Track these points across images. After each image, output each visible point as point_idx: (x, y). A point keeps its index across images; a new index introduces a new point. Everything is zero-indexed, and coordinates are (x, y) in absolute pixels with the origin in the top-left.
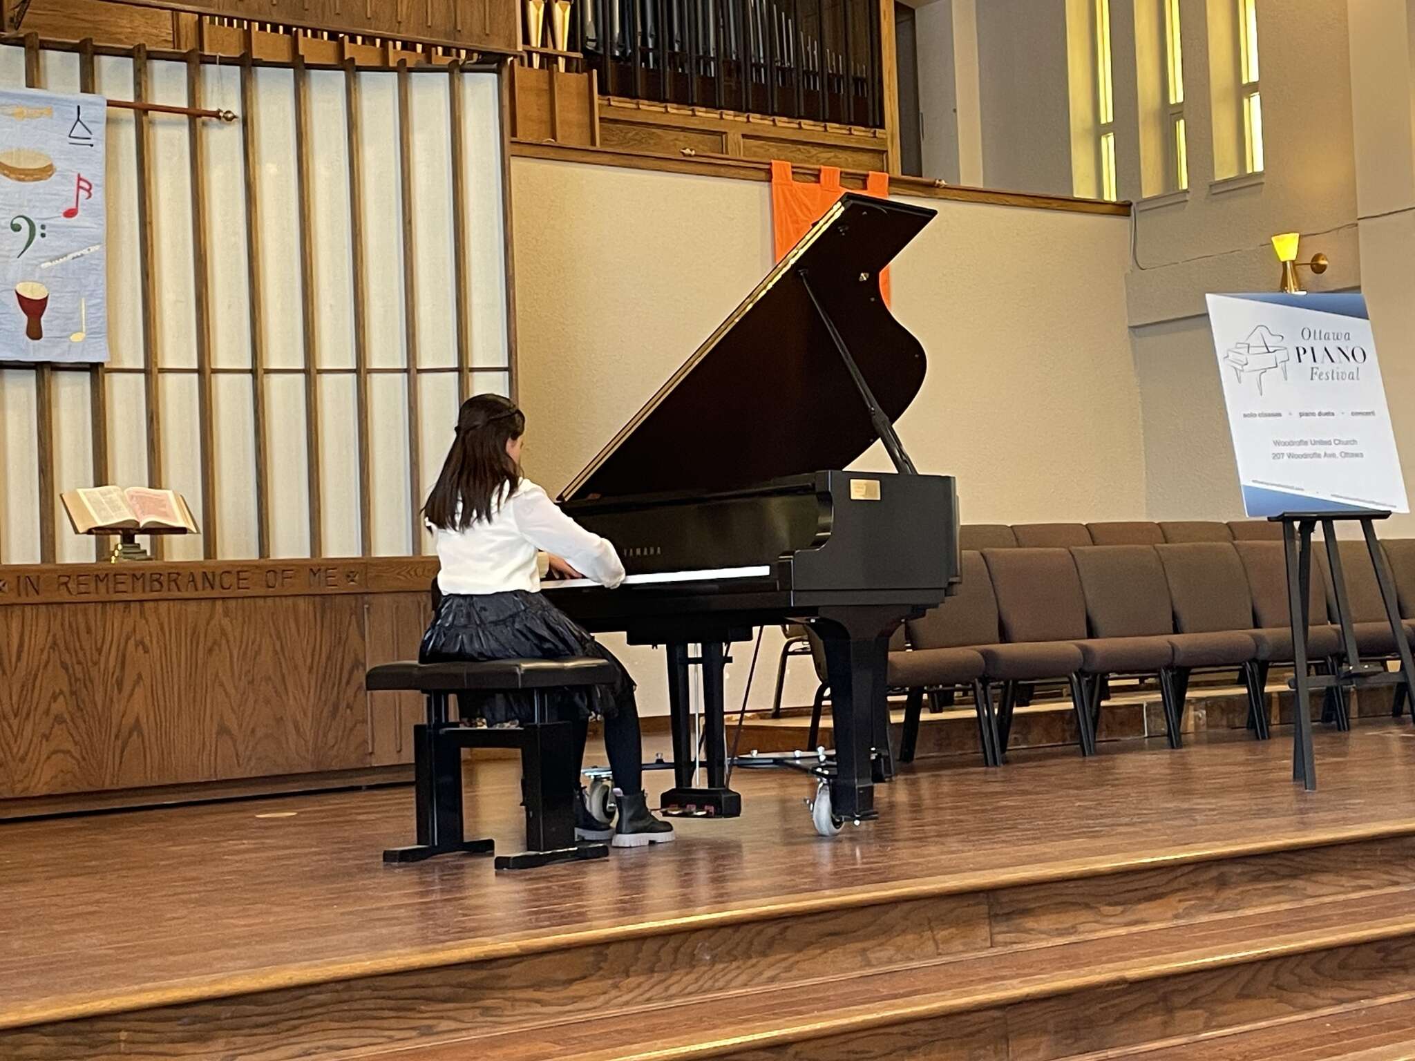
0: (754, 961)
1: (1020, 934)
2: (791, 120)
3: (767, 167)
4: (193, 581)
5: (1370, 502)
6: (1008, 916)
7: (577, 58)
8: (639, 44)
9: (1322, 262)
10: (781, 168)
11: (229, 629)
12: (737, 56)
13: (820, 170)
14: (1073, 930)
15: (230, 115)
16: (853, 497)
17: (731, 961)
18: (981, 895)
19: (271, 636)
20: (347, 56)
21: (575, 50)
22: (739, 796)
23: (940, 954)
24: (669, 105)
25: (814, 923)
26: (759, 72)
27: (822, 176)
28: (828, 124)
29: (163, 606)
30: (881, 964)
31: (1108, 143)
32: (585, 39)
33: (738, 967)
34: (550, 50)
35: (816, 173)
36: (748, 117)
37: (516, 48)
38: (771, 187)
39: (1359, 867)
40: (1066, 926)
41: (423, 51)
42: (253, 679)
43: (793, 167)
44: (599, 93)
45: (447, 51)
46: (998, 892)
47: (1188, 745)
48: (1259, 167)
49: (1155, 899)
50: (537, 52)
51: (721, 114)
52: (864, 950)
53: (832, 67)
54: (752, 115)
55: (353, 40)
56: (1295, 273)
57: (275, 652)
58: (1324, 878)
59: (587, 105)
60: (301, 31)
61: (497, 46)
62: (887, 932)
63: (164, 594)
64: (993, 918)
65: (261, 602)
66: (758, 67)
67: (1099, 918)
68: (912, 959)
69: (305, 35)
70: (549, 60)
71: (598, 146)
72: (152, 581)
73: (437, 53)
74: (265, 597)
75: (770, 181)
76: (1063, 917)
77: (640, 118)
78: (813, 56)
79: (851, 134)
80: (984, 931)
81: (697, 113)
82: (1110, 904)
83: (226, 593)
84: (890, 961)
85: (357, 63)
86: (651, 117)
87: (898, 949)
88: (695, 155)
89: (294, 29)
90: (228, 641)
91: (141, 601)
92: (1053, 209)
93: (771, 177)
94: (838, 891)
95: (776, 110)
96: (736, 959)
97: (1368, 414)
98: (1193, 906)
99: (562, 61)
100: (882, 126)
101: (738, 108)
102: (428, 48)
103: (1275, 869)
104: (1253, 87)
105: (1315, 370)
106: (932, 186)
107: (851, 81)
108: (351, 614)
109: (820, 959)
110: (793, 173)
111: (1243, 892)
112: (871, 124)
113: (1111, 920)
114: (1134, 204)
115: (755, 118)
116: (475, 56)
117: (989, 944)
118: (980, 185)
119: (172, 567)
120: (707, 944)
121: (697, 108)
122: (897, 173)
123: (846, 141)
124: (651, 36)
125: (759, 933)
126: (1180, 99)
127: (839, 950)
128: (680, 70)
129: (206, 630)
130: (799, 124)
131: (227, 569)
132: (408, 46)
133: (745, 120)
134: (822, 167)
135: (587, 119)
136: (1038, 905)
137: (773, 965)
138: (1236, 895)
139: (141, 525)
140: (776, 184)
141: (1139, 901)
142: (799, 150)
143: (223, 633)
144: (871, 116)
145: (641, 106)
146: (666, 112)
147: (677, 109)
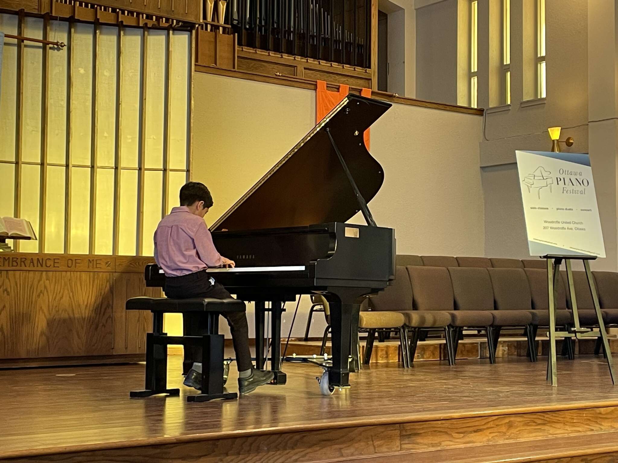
0: (288, 451)
1: (414, 445)
2: (327, 62)
3: (315, 83)
4: (33, 262)
5: (587, 252)
6: (409, 436)
7: (228, 28)
8: (258, 23)
9: (571, 141)
10: (322, 84)
11: (48, 286)
12: (303, 31)
13: (339, 86)
14: (440, 444)
15: (63, 44)
16: (346, 236)
17: (277, 451)
18: (398, 425)
19: (68, 290)
20: (120, 20)
21: (228, 24)
22: (286, 375)
23: (376, 452)
24: (270, 52)
25: (317, 434)
26: (313, 39)
27: (340, 89)
28: (345, 65)
29: (18, 273)
30: (348, 456)
31: (474, 81)
32: (233, 19)
33: (280, 454)
34: (215, 23)
35: (337, 87)
36: (307, 60)
37: (199, 20)
38: (316, 92)
39: (575, 421)
40: (436, 442)
41: (156, 20)
42: (58, 310)
43: (327, 84)
44: (238, 44)
45: (167, 20)
46: (405, 424)
47: (498, 363)
48: (544, 95)
49: (479, 432)
50: (209, 24)
51: (295, 58)
52: (341, 449)
53: (348, 39)
55: (123, 13)
56: (558, 145)
57: (70, 297)
58: (558, 425)
59: (232, 50)
60: (99, 8)
61: (191, 19)
62: (352, 440)
63: (18, 268)
64: (402, 437)
65: (64, 273)
66: (313, 37)
67: (451, 439)
68: (362, 454)
69: (101, 9)
70: (215, 28)
71: (236, 69)
72: (13, 261)
73: (162, 22)
74: (66, 271)
75: (316, 90)
76: (436, 438)
77: (257, 57)
78: (339, 33)
79: (355, 70)
80: (398, 443)
81: (284, 57)
82: (457, 433)
83: (48, 269)
84: (352, 455)
85: (124, 24)
86: (262, 57)
87: (356, 449)
88: (282, 76)
89: (96, 6)
90: (47, 292)
91: (7, 270)
92: (447, 110)
93: (317, 88)
94: (330, 420)
95: (320, 57)
96: (279, 450)
97: (588, 210)
98: (496, 436)
99: (221, 28)
100: (370, 67)
101: (303, 54)
102: (158, 18)
103: (536, 420)
104: (542, 59)
105: (565, 189)
106: (391, 96)
107: (356, 46)
108: (107, 282)
109: (319, 452)
110: (327, 87)
111: (520, 430)
112: (365, 66)
113: (458, 440)
114: (485, 110)
115: (310, 60)
116: (180, 24)
117: (399, 449)
118: (414, 98)
119: (22, 256)
120: (266, 442)
121: (283, 54)
122: (375, 89)
123: (353, 74)
124: (264, 20)
125: (291, 438)
126: (508, 62)
127: (329, 448)
128: (276, 36)
129: (38, 285)
130: (331, 64)
131: (49, 257)
132: (149, 17)
133: (306, 61)
134: (341, 85)
135: (231, 57)
136: (424, 431)
137: (297, 453)
138: (517, 431)
139: (9, 234)
140: (319, 91)
141: (471, 432)
142: (330, 76)
143: (45, 287)
144: (365, 63)
145: (257, 52)
146: (269, 55)
147: (274, 54)
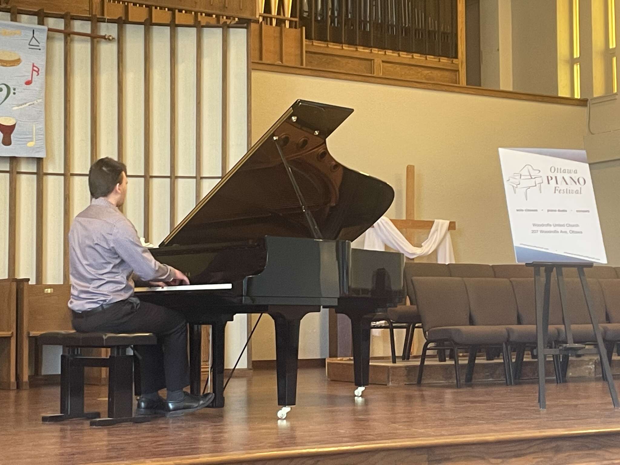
2: (409, 54)
6: (440, 461)
7: (296, 22)
8: (330, 14)
12: (381, 21)
21: (295, 17)
24: (344, 45)
26: (392, 28)
28: (428, 56)
31: (577, 68)
32: (302, 11)
34: (281, 17)
36: (385, 52)
41: (216, 17)
44: (306, 38)
46: (433, 448)
49: (520, 457)
50: (274, 18)
51: (371, 50)
53: (432, 27)
54: (387, 50)
55: (180, 11)
59: (299, 45)
60: (153, 8)
61: (246, 15)
64: (431, 462)
66: (392, 26)
69: (156, 8)
70: (280, 22)
71: (304, 66)
73: (223, 18)
77: (329, 51)
78: (422, 21)
79: (439, 61)
81: (358, 50)
82: (495, 458)
85: (177, 23)
86: (334, 51)
89: (151, 6)
98: (541, 461)
99: (287, 23)
100: (456, 57)
101: (380, 47)
103: (587, 444)
107: (440, 33)
111: (569, 455)
112: (451, 56)
114: (589, 100)
115: (389, 53)
116: (237, 19)
118: (511, 89)
121: (358, 47)
122: (464, 84)
123: (438, 65)
124: (337, 10)
126: (614, 46)
128: (351, 27)
130: (413, 56)
135: (299, 52)
136: (455, 456)
138: (565, 456)
141: (511, 457)
142: (412, 69)
144: (451, 53)
145: (329, 46)
146: (343, 49)
147: (348, 47)
